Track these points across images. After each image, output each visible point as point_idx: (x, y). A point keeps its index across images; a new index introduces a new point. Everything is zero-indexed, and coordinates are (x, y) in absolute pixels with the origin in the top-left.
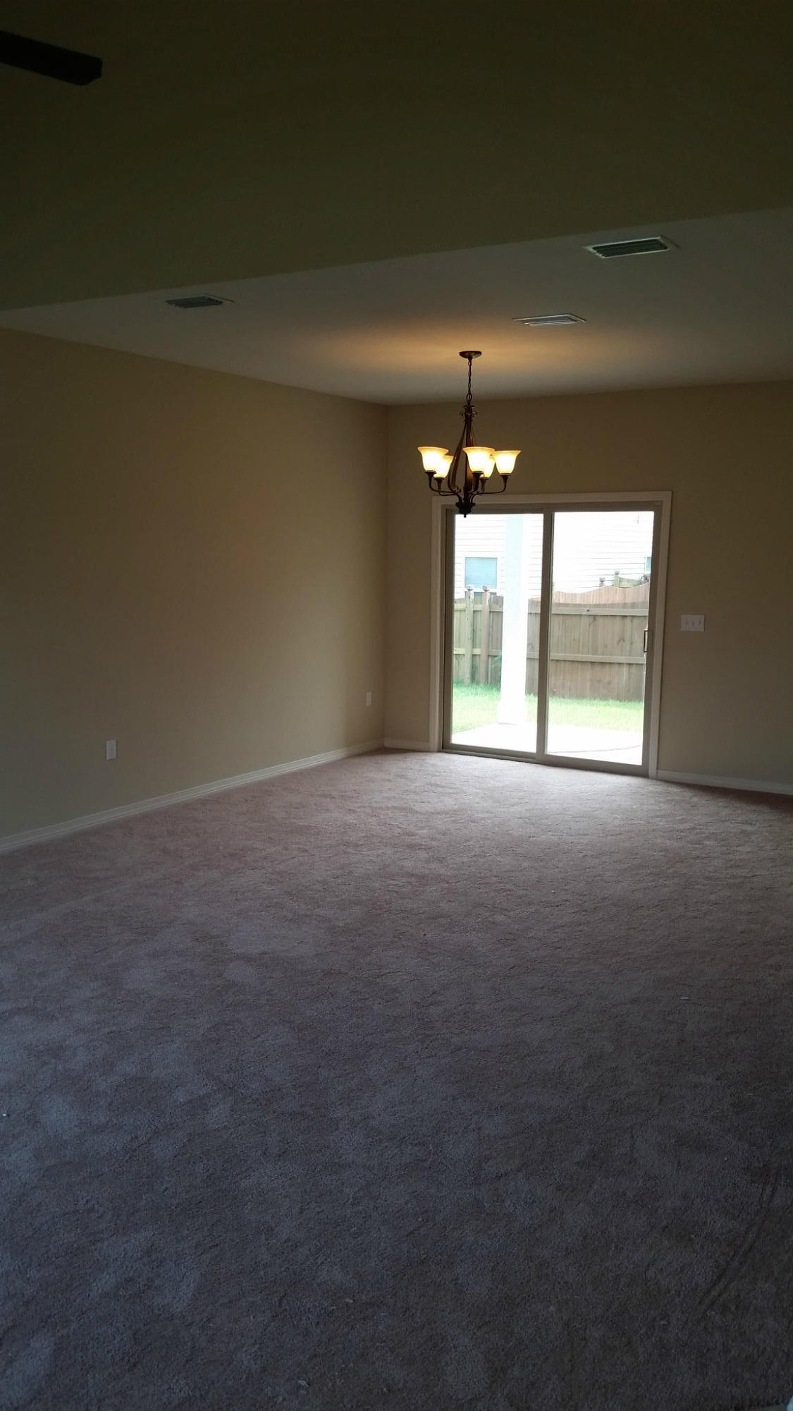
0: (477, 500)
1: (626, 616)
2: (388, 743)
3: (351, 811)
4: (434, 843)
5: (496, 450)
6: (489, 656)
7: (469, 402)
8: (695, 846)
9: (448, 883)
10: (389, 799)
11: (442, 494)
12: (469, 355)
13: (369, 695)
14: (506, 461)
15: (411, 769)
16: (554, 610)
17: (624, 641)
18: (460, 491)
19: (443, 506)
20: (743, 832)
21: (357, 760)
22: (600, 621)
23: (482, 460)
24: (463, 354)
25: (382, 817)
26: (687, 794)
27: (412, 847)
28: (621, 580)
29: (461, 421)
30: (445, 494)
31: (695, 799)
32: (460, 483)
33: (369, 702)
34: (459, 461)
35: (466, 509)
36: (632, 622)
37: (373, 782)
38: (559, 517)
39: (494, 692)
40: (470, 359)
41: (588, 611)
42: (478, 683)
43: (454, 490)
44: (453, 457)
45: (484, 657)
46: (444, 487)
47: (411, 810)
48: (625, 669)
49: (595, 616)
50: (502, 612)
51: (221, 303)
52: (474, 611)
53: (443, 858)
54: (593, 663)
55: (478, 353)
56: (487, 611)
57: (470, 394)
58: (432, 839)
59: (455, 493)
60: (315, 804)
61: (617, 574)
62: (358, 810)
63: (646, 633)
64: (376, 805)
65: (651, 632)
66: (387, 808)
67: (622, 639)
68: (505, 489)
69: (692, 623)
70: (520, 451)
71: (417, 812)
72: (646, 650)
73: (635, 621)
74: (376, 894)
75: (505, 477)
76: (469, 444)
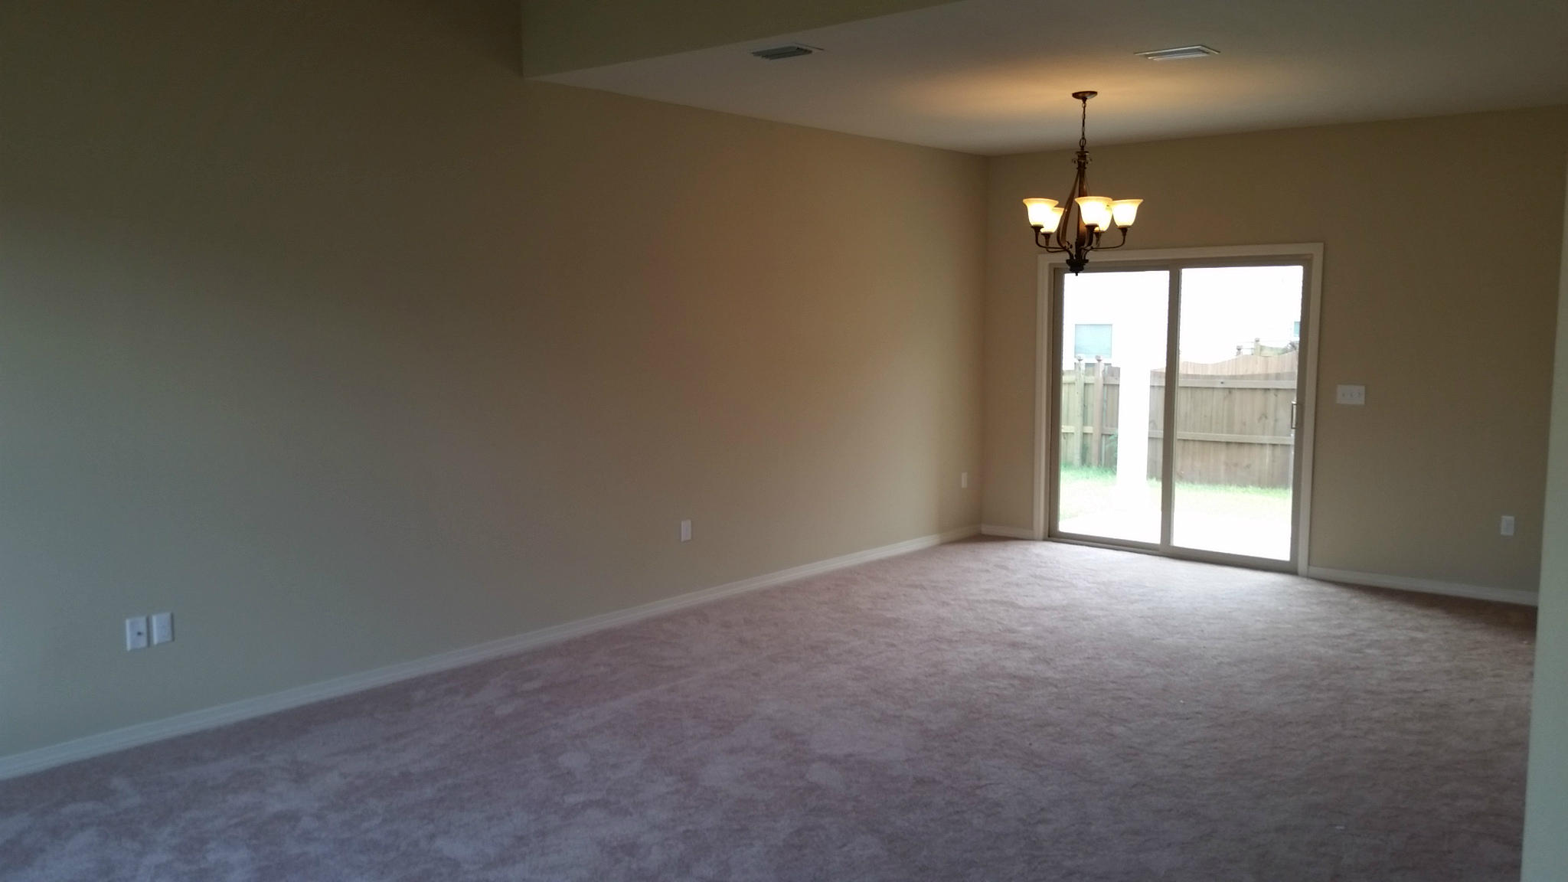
0: (1091, 256)
1: (1269, 389)
2: (986, 529)
3: (944, 604)
4: (1040, 643)
5: (1114, 200)
6: (1102, 435)
7: (1082, 147)
8: (1354, 655)
9: (1056, 686)
10: (988, 591)
11: (1050, 250)
12: (1082, 96)
13: (964, 476)
14: (1126, 212)
15: (1013, 559)
16: (1181, 382)
17: (1266, 417)
18: (1071, 247)
19: (1050, 265)
20: (1413, 640)
21: (950, 548)
22: (1237, 395)
23: (1097, 211)
24: (1076, 95)
25: (980, 611)
26: (1345, 595)
27: (1014, 645)
28: (1262, 348)
29: (1073, 169)
30: (1054, 250)
31: (1355, 601)
32: (1071, 237)
33: (964, 484)
34: (1071, 212)
35: (1078, 265)
36: (1276, 396)
37: (969, 572)
38: (1188, 274)
39: (1109, 476)
40: (1084, 100)
41: (1222, 383)
42: (1089, 466)
43: (1064, 245)
44: (1063, 209)
45: (1096, 437)
46: (1053, 243)
47: (1013, 605)
48: (1268, 451)
49: (1230, 390)
50: (1119, 385)
51: (810, 52)
52: (1085, 384)
53: (1051, 659)
54: (1228, 443)
55: (1094, 93)
56: (1101, 382)
57: (1083, 138)
58: (1038, 638)
59: (1065, 249)
60: (905, 595)
61: (1257, 341)
62: (953, 602)
63: (1295, 406)
64: (971, 598)
65: (1300, 405)
66: (986, 601)
67: (1264, 416)
68: (1124, 243)
69: (1351, 395)
70: (1141, 201)
71: (1020, 607)
72: (1294, 426)
73: (1281, 395)
74: (974, 697)
75: (1124, 229)
76: (1083, 194)
